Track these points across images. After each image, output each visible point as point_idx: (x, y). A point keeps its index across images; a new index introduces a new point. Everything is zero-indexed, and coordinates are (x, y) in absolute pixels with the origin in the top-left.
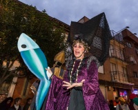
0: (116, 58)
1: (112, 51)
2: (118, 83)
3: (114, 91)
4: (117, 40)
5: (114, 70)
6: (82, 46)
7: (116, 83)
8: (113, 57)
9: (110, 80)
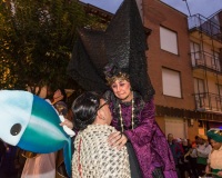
0: (205, 67)
1: (197, 56)
2: (207, 113)
3: (201, 126)
4: (207, 34)
5: (201, 91)
6: (125, 82)
7: (204, 114)
8: (199, 67)
9: (192, 109)
